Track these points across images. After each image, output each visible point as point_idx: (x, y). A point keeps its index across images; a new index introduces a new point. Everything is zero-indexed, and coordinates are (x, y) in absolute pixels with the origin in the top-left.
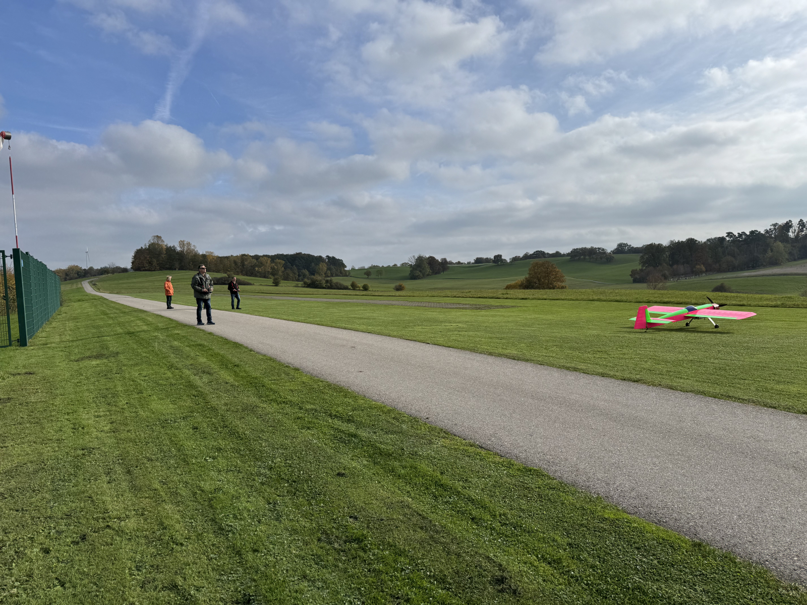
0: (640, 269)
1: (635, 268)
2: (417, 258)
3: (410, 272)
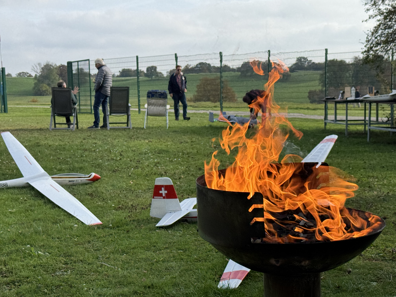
0: (319, 90)
1: (313, 89)
2: (43, 66)
3: (33, 86)
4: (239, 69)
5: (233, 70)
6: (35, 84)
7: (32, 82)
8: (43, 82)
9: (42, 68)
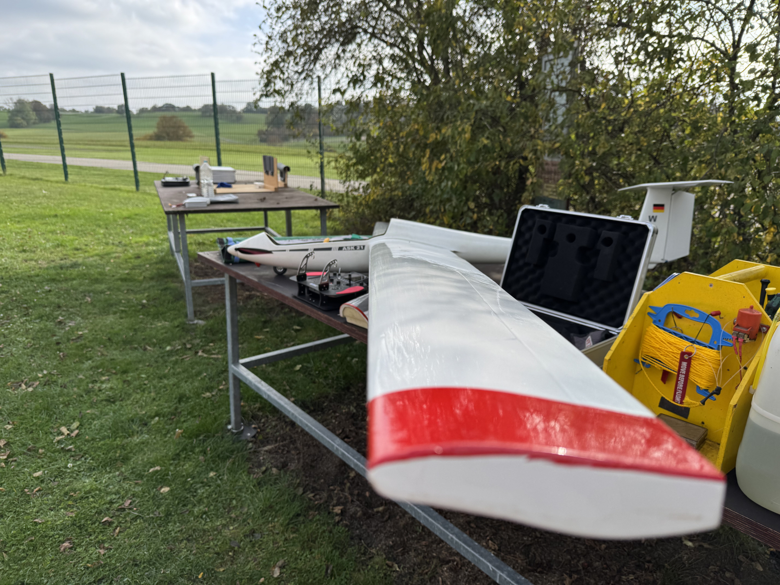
0: (266, 130)
2: (16, 101)
3: (7, 119)
4: (199, 110)
5: (195, 110)
6: (9, 117)
7: (6, 116)
8: (17, 116)
9: (15, 103)
